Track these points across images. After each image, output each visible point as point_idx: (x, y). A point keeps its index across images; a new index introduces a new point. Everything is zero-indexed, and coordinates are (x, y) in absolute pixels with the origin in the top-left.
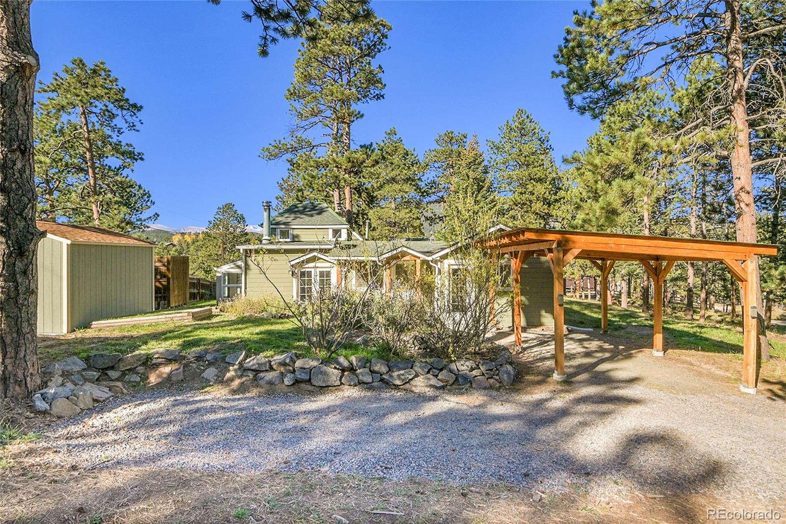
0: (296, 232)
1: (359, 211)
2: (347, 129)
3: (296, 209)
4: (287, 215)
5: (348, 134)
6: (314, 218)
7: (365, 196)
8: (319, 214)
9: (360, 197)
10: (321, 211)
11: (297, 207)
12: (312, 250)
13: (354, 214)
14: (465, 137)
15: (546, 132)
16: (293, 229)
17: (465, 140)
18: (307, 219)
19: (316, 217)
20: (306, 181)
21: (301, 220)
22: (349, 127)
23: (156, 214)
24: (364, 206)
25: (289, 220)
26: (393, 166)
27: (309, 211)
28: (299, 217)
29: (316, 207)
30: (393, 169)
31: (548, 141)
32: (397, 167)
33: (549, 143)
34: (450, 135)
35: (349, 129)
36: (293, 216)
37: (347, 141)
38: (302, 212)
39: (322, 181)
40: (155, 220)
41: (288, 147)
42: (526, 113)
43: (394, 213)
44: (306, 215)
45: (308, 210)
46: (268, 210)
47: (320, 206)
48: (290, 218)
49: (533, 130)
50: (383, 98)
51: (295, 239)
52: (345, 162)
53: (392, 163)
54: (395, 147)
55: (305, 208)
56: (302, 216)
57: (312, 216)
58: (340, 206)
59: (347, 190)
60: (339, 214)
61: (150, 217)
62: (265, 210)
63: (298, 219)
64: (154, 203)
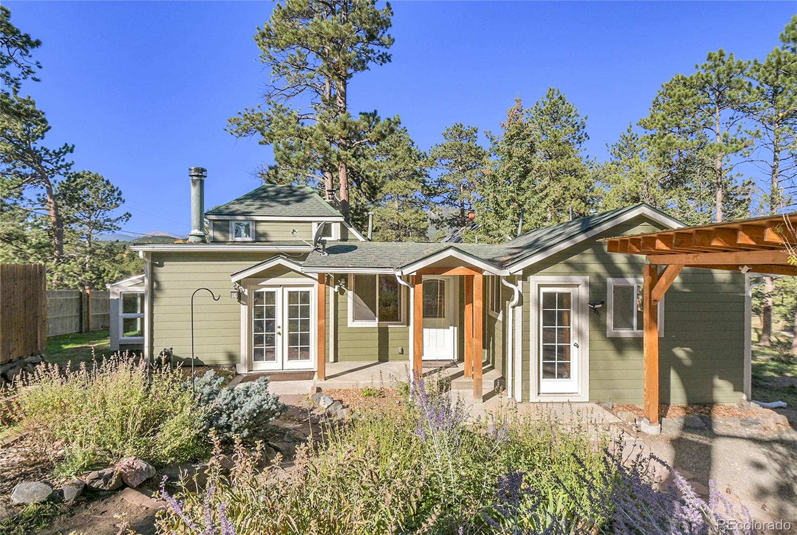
0: (261, 228)
1: (357, 206)
2: (342, 88)
3: (265, 195)
4: (248, 202)
5: (344, 95)
6: (290, 206)
7: (365, 186)
8: (298, 201)
9: (359, 187)
10: (302, 198)
11: (267, 192)
12: (277, 255)
13: (352, 209)
14: (476, 131)
15: (582, 116)
16: (257, 222)
17: (475, 135)
18: (279, 207)
19: (295, 207)
20: (280, 153)
21: (272, 208)
22: (345, 85)
23: (127, 214)
24: (363, 199)
25: (251, 209)
26: (397, 159)
27: (284, 197)
28: (268, 205)
29: (295, 191)
30: (396, 163)
31: (584, 127)
32: (401, 160)
33: (585, 130)
34: (459, 128)
35: (345, 88)
36: (258, 204)
37: (342, 105)
38: (274, 199)
39: (305, 153)
40: (127, 221)
41: (264, 118)
42: (559, 93)
43: (398, 214)
44: (278, 202)
45: (282, 195)
46: (198, 183)
47: (302, 190)
48: (252, 206)
49: (568, 113)
50: (390, 61)
51: (259, 238)
52: (339, 129)
53: (395, 156)
54: (400, 137)
55: (278, 192)
56: (273, 204)
57: (287, 203)
58: (332, 194)
59: (342, 174)
60: (331, 204)
61: (121, 217)
62: (194, 182)
63: (266, 208)
64: (124, 201)
